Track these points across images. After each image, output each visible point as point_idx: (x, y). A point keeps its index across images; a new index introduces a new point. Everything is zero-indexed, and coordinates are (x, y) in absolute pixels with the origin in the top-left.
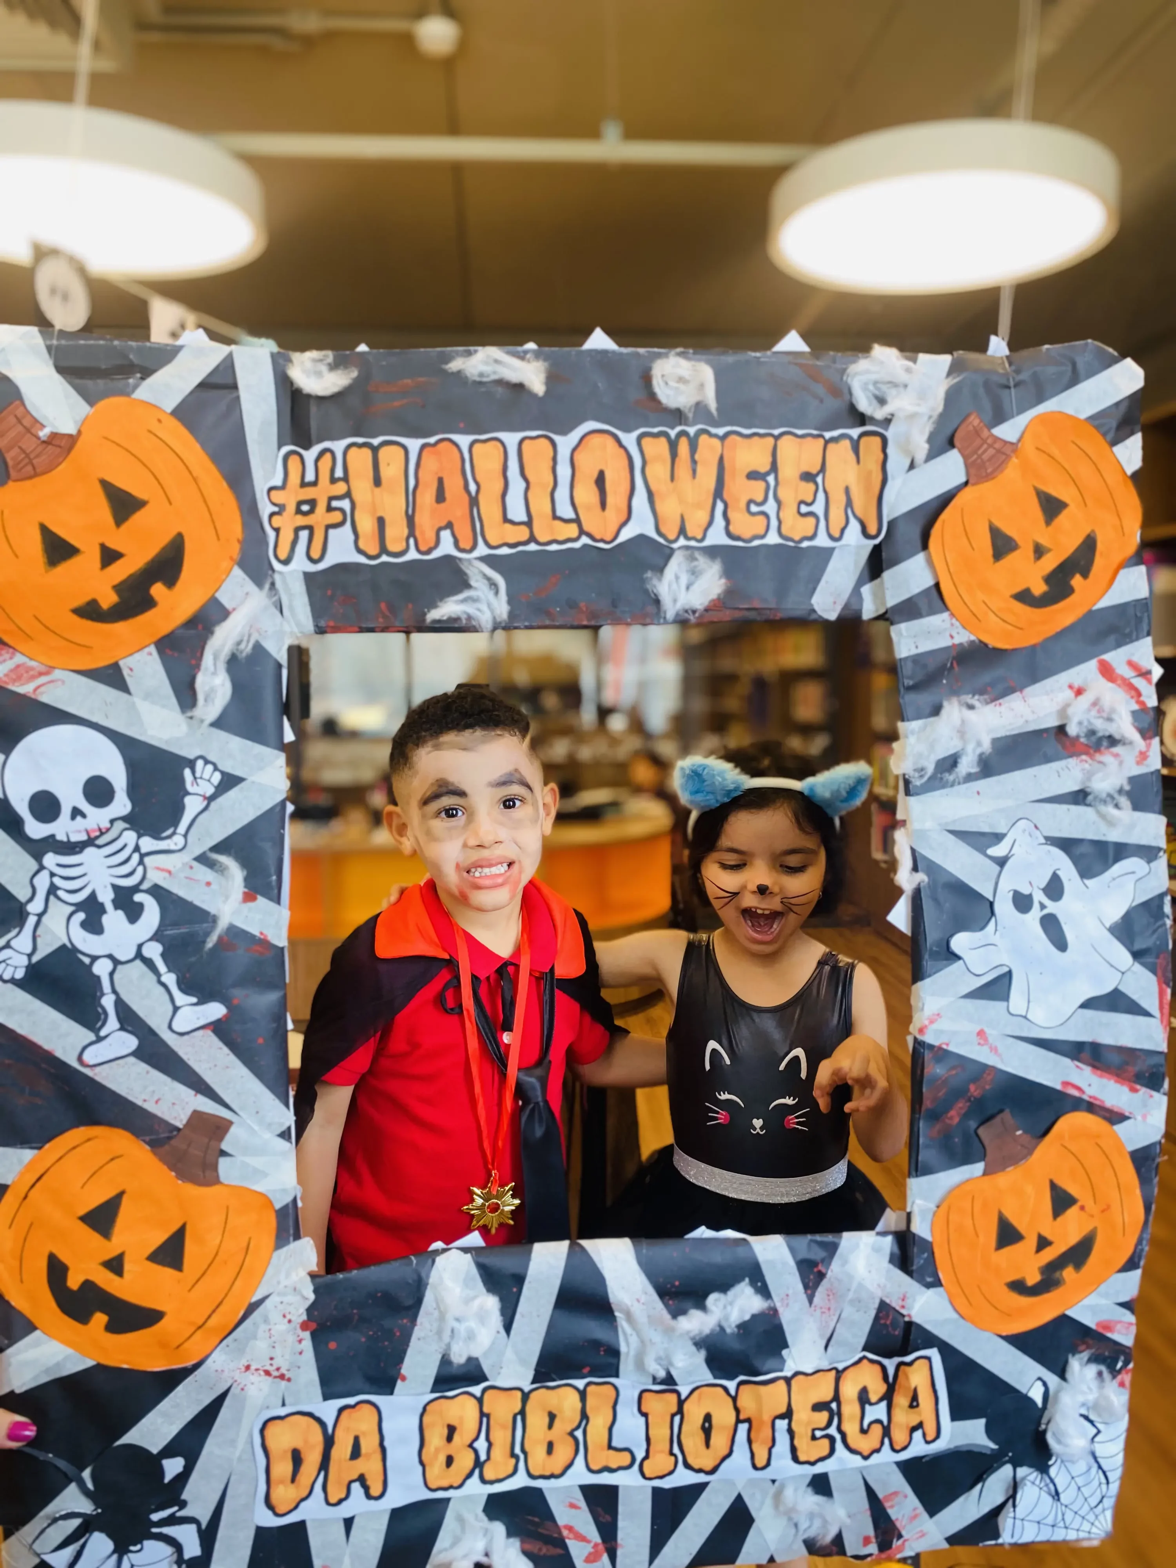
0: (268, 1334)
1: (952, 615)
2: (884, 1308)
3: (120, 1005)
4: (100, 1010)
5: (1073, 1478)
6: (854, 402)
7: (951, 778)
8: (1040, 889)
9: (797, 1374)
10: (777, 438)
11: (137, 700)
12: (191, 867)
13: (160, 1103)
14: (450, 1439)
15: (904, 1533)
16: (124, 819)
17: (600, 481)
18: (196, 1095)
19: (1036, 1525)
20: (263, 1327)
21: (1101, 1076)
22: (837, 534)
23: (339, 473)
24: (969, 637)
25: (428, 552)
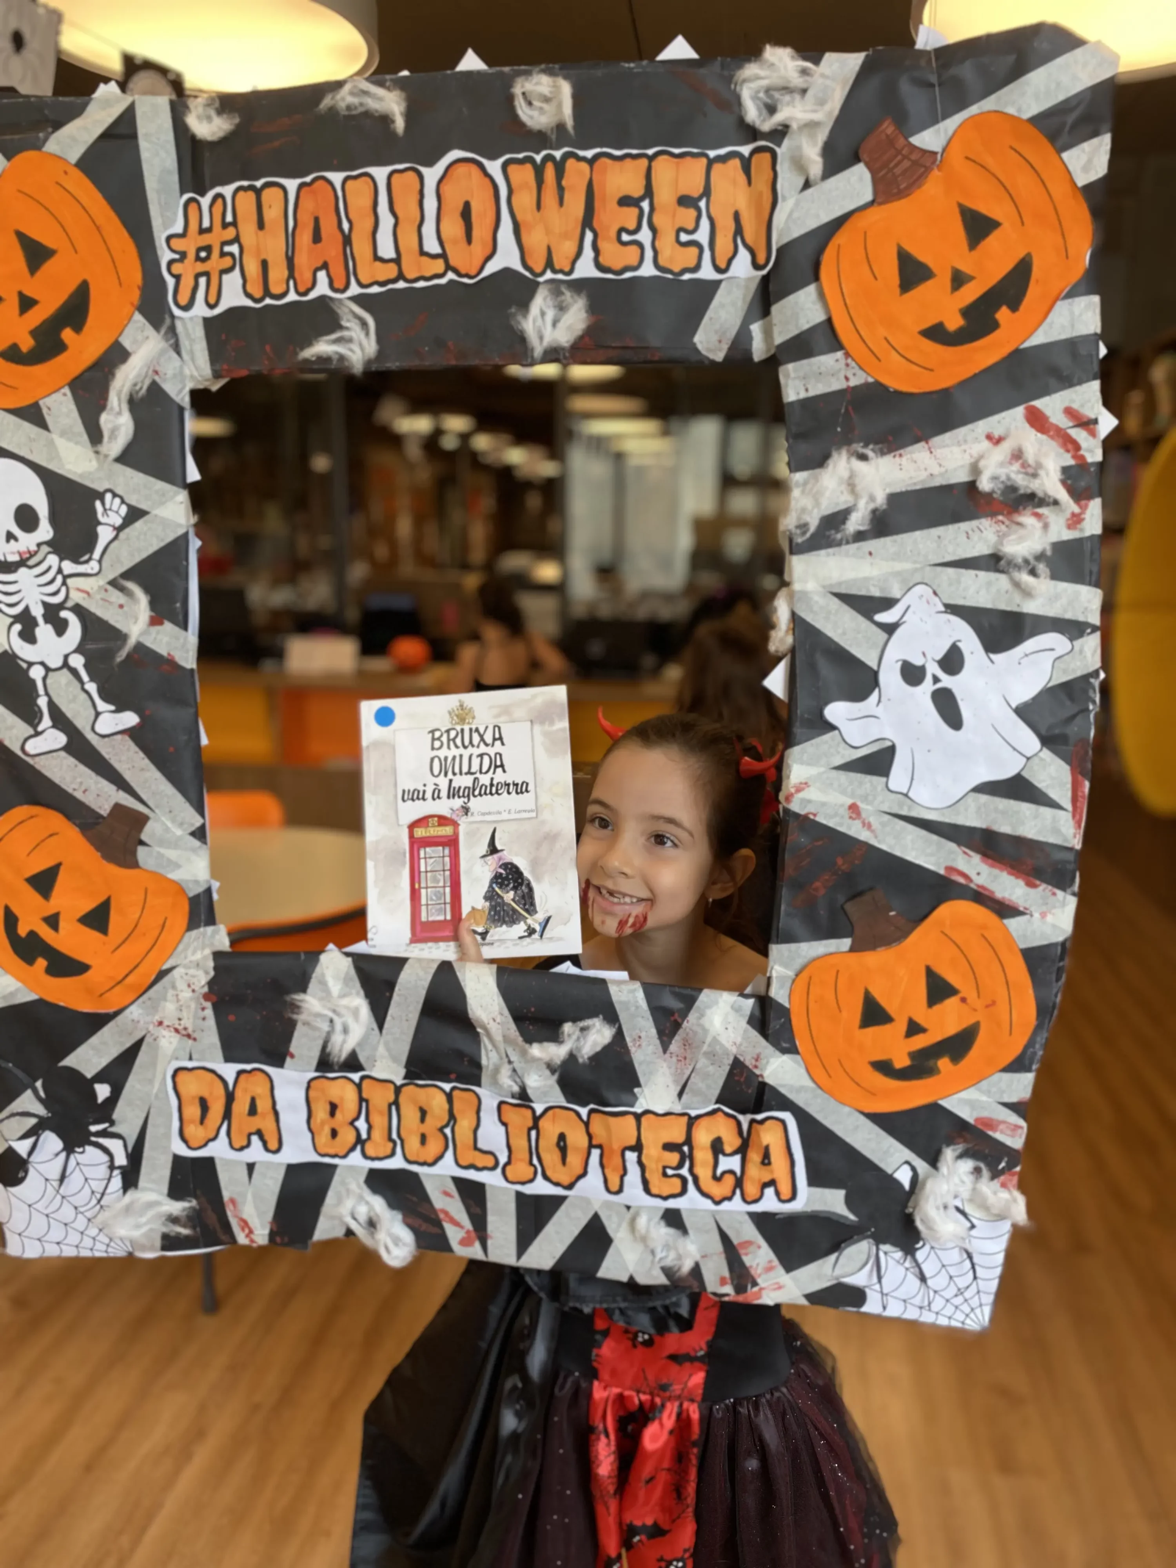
0: (175, 998)
1: (847, 355)
2: (737, 1065)
3: (51, 704)
4: (36, 709)
5: (943, 1266)
6: (743, 113)
7: (839, 536)
8: (934, 660)
9: (647, 1112)
10: (651, 158)
11: (55, 437)
12: (106, 590)
13: (87, 793)
14: (332, 1113)
15: (759, 1281)
16: (48, 543)
17: (466, 213)
18: (118, 790)
19: (902, 1303)
20: (171, 993)
21: (992, 866)
22: (723, 266)
23: (229, 218)
24: (866, 378)
25: (306, 293)
